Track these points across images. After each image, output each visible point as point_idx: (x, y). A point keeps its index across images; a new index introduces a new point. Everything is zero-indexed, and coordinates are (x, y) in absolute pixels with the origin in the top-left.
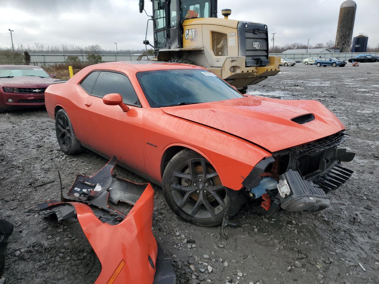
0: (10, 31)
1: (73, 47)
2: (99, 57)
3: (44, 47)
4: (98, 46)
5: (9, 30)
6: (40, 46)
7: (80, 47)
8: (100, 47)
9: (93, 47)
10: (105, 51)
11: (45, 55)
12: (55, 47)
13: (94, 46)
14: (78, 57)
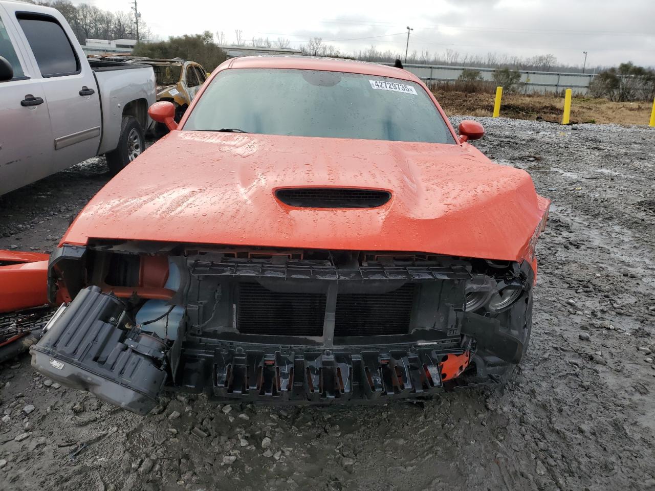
0: (408, 30)
1: (506, 59)
2: (517, 74)
3: (459, 57)
4: (551, 57)
5: (408, 28)
6: (453, 54)
7: (519, 57)
8: (555, 58)
9: (541, 59)
10: (566, 67)
11: (433, 68)
12: (476, 56)
13: (545, 58)
14: (481, 72)
